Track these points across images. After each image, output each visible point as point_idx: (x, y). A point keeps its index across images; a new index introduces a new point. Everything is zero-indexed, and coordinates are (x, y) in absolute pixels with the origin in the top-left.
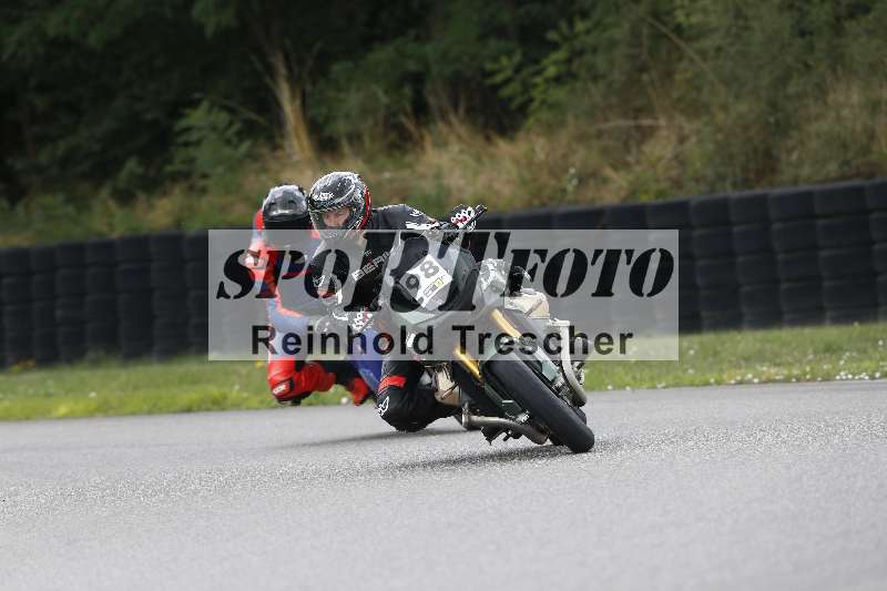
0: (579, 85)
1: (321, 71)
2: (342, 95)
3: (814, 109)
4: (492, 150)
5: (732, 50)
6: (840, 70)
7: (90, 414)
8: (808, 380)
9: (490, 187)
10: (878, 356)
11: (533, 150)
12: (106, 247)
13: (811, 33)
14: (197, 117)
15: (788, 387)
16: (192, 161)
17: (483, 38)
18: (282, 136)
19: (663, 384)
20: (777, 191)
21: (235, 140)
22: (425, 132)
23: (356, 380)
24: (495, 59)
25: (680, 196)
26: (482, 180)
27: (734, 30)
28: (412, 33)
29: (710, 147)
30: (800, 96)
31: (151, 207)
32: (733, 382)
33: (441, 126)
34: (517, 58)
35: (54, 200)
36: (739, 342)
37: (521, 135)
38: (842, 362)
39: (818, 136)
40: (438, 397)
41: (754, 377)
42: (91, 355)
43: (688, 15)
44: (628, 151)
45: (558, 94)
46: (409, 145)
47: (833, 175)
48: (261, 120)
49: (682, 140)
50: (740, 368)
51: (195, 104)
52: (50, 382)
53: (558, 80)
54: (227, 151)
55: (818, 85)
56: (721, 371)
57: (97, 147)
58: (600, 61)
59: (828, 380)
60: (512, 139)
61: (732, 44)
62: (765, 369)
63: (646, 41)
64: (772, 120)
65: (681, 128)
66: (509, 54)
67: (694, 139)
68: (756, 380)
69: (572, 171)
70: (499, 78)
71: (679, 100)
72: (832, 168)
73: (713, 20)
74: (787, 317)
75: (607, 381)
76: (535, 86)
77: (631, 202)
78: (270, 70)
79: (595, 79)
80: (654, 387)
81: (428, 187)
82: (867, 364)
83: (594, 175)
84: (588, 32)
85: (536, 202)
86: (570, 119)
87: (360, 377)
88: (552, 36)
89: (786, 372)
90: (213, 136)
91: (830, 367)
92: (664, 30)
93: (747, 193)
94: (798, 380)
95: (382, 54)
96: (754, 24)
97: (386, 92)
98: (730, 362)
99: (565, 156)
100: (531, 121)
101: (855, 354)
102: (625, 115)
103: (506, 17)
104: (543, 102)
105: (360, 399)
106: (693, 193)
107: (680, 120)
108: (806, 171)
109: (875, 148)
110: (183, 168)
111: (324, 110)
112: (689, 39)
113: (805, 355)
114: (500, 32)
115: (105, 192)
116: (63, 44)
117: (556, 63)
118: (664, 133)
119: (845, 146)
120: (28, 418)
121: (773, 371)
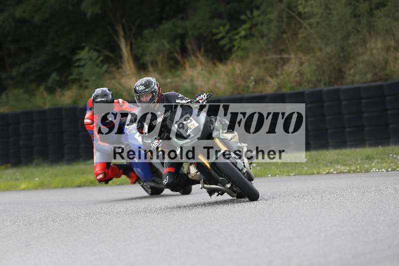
0: (255, 39)
1: (139, 33)
2: (149, 44)
3: (361, 50)
4: (216, 69)
5: (324, 23)
6: (372, 33)
7: (36, 188)
8: (359, 172)
9: (215, 85)
10: (390, 161)
11: (235, 69)
12: (43, 112)
13: (359, 16)
14: (83, 54)
15: (350, 175)
16: (81, 74)
17: (212, 18)
18: (122, 63)
19: (293, 174)
20: (344, 87)
21: (100, 64)
22: (185, 60)
23: (132, 173)
24: (218, 28)
25: (300, 89)
26: (211, 82)
27: (325, 15)
28: (180, 16)
29: (314, 67)
30: (354, 44)
31: (63, 95)
32: (325, 173)
33: (193, 58)
34: (227, 27)
35: (19, 92)
36: (327, 155)
37: (229, 62)
38: (374, 164)
39: (363, 62)
40: (190, 177)
41: (334, 171)
42: (36, 161)
43: (304, 8)
44: (277, 69)
45: (246, 43)
46: (179, 67)
47: (369, 80)
48: (112, 55)
49: (301, 64)
50: (328, 167)
51: (82, 48)
52: (18, 174)
53: (245, 37)
54: (97, 69)
55: (362, 39)
56: (319, 168)
57: (38, 68)
58: (264, 29)
59: (368, 172)
60: (225, 64)
61: (324, 21)
62: (339, 167)
63: (285, 20)
64: (342, 55)
65: (301, 59)
66: (224, 26)
67: (306, 64)
68: (335, 172)
69: (252, 78)
70: (219, 36)
71: (300, 46)
72: (369, 77)
73: (315, 10)
74: (349, 143)
75: (268, 173)
76: (236, 40)
77: (279, 92)
78: (116, 33)
79: (262, 36)
80: (290, 175)
81: (187, 85)
82: (384, 165)
83: (262, 80)
84: (259, 16)
85: (236, 92)
86: (251, 54)
87: (134, 172)
88: (243, 17)
89: (348, 168)
90: (90, 62)
91: (368, 166)
92: (293, 14)
93: (331, 88)
94: (354, 172)
95: (166, 26)
96: (334, 12)
97: (169, 43)
98: (323, 164)
99: (249, 72)
100: (234, 56)
101: (379, 160)
102: (275, 53)
103: (222, 9)
104: (239, 47)
105: (134, 181)
106: (306, 88)
107: (300, 55)
108: (357, 78)
109: (388, 67)
110: (78, 77)
111: (141, 51)
112: (304, 19)
113: (357, 160)
114: (220, 16)
115: (42, 88)
116: (22, 21)
117: (245, 29)
118: (293, 61)
119: (374, 67)
120: (8, 190)
121: (343, 168)
